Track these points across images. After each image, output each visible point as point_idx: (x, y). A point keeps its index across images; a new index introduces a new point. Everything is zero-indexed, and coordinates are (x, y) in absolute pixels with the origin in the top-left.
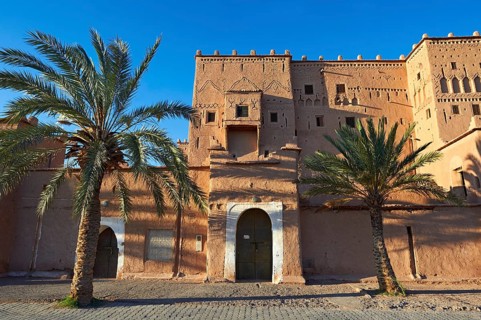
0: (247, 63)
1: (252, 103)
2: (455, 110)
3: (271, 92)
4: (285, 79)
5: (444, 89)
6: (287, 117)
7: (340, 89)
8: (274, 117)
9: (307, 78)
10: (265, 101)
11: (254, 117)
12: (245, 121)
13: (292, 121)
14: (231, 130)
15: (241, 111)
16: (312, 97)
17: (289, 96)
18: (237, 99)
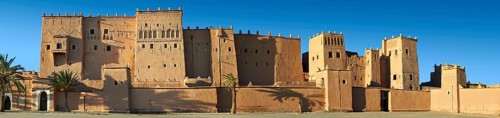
0: (64, 20)
1: (63, 41)
2: (144, 46)
3: (73, 35)
4: (79, 28)
5: (141, 37)
6: (79, 47)
7: (106, 31)
8: (74, 47)
9: (90, 26)
10: (70, 39)
11: (64, 49)
12: (60, 51)
13: (81, 49)
14: (55, 54)
15: (59, 46)
16: (93, 35)
17: (80, 37)
18: (57, 40)
